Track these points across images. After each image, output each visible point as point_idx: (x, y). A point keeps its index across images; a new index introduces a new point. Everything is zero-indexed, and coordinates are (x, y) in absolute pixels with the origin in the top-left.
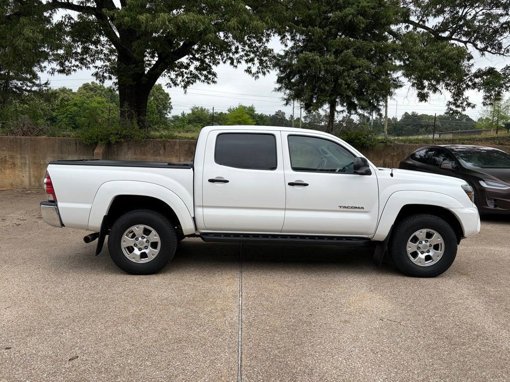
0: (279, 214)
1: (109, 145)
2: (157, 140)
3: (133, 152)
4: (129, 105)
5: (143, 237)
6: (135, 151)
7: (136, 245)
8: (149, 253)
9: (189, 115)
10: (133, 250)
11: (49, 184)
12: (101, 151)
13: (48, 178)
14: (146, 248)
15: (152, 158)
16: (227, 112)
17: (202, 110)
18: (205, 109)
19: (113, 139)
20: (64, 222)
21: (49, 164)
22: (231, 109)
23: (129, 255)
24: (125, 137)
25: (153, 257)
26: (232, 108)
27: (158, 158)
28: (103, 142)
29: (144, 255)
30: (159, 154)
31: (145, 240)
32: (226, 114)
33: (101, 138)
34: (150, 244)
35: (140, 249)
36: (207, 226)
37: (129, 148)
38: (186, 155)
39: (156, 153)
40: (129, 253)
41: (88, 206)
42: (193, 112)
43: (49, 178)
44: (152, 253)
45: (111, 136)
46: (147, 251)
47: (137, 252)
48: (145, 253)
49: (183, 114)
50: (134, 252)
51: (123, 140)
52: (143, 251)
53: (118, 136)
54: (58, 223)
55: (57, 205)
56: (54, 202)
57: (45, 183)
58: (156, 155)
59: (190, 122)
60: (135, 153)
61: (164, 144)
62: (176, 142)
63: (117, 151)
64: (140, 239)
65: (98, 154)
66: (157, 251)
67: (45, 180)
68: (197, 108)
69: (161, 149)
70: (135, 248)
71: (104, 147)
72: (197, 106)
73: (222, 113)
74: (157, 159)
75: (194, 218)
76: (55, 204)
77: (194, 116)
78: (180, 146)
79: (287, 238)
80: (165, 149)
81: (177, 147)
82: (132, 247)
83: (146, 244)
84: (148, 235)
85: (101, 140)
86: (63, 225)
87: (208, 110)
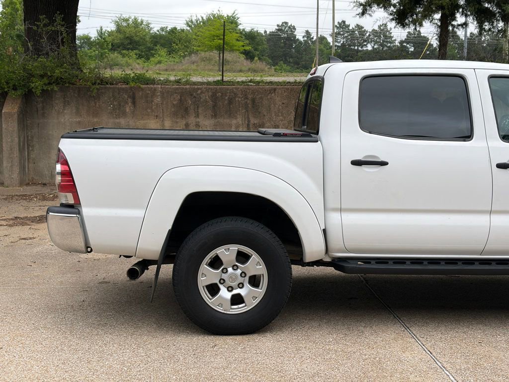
0: (481, 221)
1: (28, 96)
2: (119, 86)
3: (74, 111)
4: (63, 20)
5: (235, 268)
6: (77, 109)
7: (223, 281)
8: (247, 295)
9: (111, 34)
10: (218, 290)
11: (67, 174)
12: (16, 110)
13: (62, 164)
14: (241, 285)
15: (112, 120)
16: (186, 28)
17: (137, 24)
18: (142, 22)
19: (37, 85)
20: (92, 242)
21: (63, 137)
22: (192, 21)
23: (210, 299)
24: (59, 81)
25: (255, 302)
26: (194, 19)
27: (122, 121)
28: (19, 92)
29: (237, 300)
30: (124, 114)
31: (239, 271)
32: (183, 30)
33: (14, 85)
34: (247, 278)
35: (230, 289)
36: (349, 245)
37: (66, 103)
38: (175, 114)
39: (118, 111)
40: (211, 297)
41: (139, 213)
42: (119, 29)
43: (65, 163)
44: (253, 296)
45: (34, 80)
46: (242, 292)
47: (225, 294)
48: (239, 295)
49: (101, 33)
50: (221, 293)
51: (56, 88)
52: (235, 292)
53: (46, 80)
54: (82, 245)
55: (79, 213)
56: (74, 207)
57: (58, 173)
58: (118, 117)
59: (115, 47)
60: (78, 113)
61: (134, 94)
62: (155, 90)
63: (43, 108)
64: (230, 270)
65: (10, 115)
66: (261, 292)
67: (59, 168)
68: (126, 20)
69: (127, 103)
70: (221, 286)
71: (19, 101)
72: (126, 16)
73: (175, 28)
74: (119, 123)
75: (324, 231)
76: (77, 210)
77: (121, 36)
78: (163, 97)
79: (474, 264)
80: (134, 103)
81: (158, 100)
82: (216, 284)
83: (240, 280)
84: (243, 263)
85: (15, 88)
86: (88, 249)
87: (149, 24)
